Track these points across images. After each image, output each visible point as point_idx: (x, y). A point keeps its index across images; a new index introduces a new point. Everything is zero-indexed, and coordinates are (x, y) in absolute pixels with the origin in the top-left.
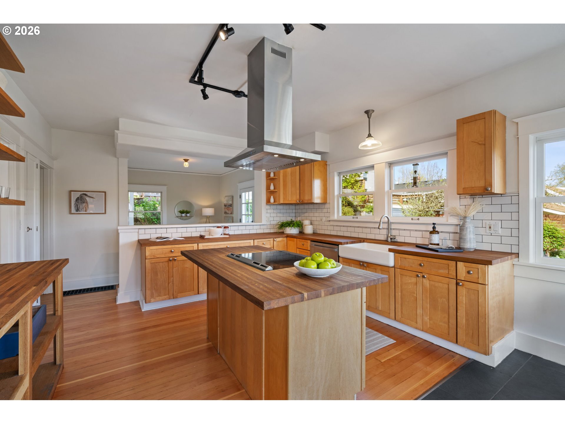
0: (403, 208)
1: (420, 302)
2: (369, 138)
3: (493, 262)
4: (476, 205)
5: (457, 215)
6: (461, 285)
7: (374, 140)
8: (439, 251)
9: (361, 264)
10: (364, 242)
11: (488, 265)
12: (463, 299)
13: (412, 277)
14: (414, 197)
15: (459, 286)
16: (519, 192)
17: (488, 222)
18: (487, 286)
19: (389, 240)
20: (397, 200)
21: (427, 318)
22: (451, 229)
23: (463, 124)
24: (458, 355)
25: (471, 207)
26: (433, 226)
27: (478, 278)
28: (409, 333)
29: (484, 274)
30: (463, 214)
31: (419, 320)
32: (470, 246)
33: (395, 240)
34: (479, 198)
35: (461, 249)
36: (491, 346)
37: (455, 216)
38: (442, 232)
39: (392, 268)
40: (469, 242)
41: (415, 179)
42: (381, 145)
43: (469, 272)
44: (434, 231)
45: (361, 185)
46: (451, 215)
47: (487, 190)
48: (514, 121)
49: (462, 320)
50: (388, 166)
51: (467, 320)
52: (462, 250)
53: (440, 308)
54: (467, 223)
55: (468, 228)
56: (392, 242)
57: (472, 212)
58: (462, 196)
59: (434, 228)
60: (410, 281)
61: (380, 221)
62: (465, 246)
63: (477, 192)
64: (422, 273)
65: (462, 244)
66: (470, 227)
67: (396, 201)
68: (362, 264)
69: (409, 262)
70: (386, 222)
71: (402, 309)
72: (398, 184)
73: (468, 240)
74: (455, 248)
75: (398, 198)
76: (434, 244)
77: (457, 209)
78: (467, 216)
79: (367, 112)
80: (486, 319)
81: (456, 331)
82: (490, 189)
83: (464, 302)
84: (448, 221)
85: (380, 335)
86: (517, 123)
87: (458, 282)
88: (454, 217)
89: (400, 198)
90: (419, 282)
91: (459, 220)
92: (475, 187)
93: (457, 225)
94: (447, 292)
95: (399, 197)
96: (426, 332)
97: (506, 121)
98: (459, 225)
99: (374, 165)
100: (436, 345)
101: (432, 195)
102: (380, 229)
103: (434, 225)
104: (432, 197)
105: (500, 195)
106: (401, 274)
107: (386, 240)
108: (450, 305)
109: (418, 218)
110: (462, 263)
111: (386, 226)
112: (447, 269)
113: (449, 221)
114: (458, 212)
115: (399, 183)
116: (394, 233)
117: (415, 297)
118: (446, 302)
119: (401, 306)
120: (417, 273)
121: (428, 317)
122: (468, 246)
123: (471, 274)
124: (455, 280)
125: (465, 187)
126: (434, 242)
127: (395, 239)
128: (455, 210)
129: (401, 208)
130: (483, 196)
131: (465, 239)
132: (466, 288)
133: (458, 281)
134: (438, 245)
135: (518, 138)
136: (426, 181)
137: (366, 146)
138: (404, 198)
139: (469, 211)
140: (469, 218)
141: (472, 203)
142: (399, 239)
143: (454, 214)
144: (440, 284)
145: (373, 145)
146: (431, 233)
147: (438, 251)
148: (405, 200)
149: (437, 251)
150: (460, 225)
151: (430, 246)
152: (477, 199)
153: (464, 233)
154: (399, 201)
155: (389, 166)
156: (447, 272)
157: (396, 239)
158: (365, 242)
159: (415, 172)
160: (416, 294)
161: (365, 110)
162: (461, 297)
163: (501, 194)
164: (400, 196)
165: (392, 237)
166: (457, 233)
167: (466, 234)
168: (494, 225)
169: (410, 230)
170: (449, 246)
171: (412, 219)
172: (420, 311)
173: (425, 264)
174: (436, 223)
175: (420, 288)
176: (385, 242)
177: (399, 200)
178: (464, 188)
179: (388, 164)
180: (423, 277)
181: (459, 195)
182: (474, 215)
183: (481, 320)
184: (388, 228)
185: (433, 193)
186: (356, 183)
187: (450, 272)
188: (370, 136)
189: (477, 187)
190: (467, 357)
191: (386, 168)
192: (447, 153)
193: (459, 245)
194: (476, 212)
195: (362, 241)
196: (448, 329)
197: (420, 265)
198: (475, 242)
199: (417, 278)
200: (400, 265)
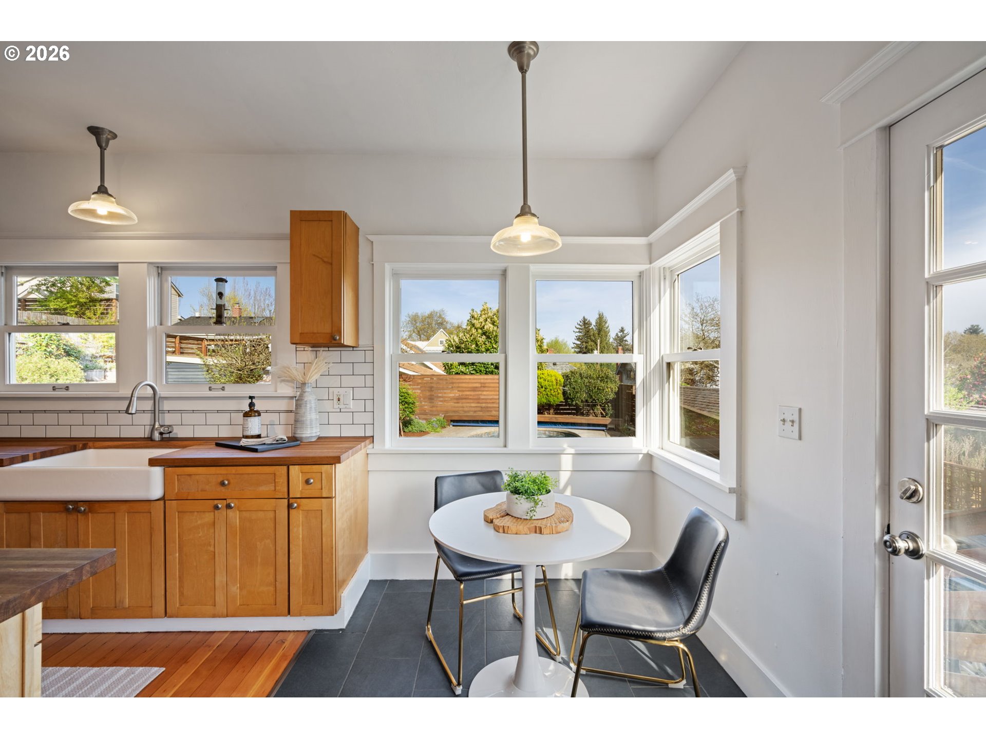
0: (208, 363)
1: (220, 561)
2: (101, 195)
3: (342, 457)
4: (320, 363)
5: (290, 380)
6: (295, 508)
7: (116, 204)
8: (259, 451)
9: (71, 507)
10: (84, 447)
11: (335, 464)
12: (298, 532)
13: (204, 512)
14: (226, 343)
15: (293, 510)
16: (373, 345)
17: (336, 391)
18: (334, 499)
19: (157, 436)
20: (194, 346)
21: (236, 587)
22: (282, 405)
23: (301, 220)
24: (292, 634)
25: (313, 368)
26: (250, 401)
27: (322, 489)
28: (199, 632)
29: (330, 479)
30: (300, 378)
31: (220, 598)
32: (310, 433)
33: (172, 435)
34: (324, 352)
35: (297, 440)
36: (339, 595)
37: (288, 381)
38: (266, 411)
39: (158, 502)
40: (309, 427)
41: (220, 309)
42: (137, 221)
43: (307, 482)
44: (252, 412)
45: (107, 309)
46: (283, 381)
47: (335, 340)
48: (369, 238)
49: (298, 570)
50: (156, 274)
51: (305, 567)
52: (299, 442)
53: (259, 560)
54: (306, 394)
55: (308, 403)
56: (163, 439)
57: (313, 375)
58: (300, 348)
59: (251, 405)
60: (199, 522)
61: (132, 396)
62: (303, 434)
63: (321, 341)
64: (225, 499)
65: (298, 432)
66: (310, 398)
67: (192, 349)
68: (73, 509)
69: (198, 482)
70: (150, 396)
71: (181, 587)
72: (199, 317)
73: (308, 422)
74: (287, 439)
75: (198, 344)
76: (252, 437)
77: (291, 370)
78: (307, 382)
79: (95, 131)
80: (332, 554)
81: (287, 593)
82: (338, 338)
83: (301, 536)
84: (276, 391)
85: (124, 670)
86: (372, 242)
87: (290, 503)
88: (287, 383)
89: (201, 345)
90: (218, 519)
91: (294, 388)
92: (318, 333)
93: (292, 398)
94: (272, 525)
95: (199, 342)
96: (234, 615)
97: (358, 235)
98: (295, 397)
99: (118, 263)
100: (254, 632)
101: (259, 342)
102: (132, 414)
103: (252, 400)
104: (260, 345)
105: (352, 349)
106: (178, 512)
107: (150, 436)
108: (277, 549)
109: (223, 387)
110: (297, 467)
111: (148, 405)
112: (272, 483)
113: (279, 391)
114: (292, 375)
115: (202, 316)
116: (168, 419)
117: (212, 551)
118: (271, 546)
119: (179, 582)
120: (216, 502)
121: (238, 585)
122: (307, 434)
123: (311, 484)
124: (286, 500)
125: (303, 332)
126: (252, 433)
127: (170, 432)
128: (289, 372)
129: (203, 363)
130: (330, 349)
131: (303, 422)
132: (303, 510)
133: (291, 501)
134: (259, 436)
135: (373, 264)
136: (252, 318)
137: (92, 212)
138: (210, 345)
139: (309, 374)
140: (309, 384)
141: (315, 360)
142: (180, 432)
143: (286, 379)
144: (261, 514)
145: (112, 215)
146: (247, 415)
147: (257, 449)
148: (212, 347)
149: (255, 451)
150: (297, 398)
151: (244, 442)
152: (321, 352)
153: (302, 411)
154: (200, 349)
155: (159, 273)
156: (273, 488)
157: (174, 432)
158: (90, 448)
159: (220, 295)
160: (212, 546)
161: (89, 126)
162: (295, 530)
163: (353, 347)
164: (202, 340)
165: (162, 430)
166: (291, 411)
167: (304, 413)
168: (344, 395)
169: (205, 412)
170: (277, 438)
171: (210, 389)
172: (220, 579)
173: (232, 481)
174: (255, 396)
175: (221, 532)
176: (147, 442)
177: (198, 347)
178: (301, 333)
179: (155, 269)
180: (228, 507)
181: (294, 346)
182: (316, 380)
183: (326, 559)
184: (154, 410)
185: (261, 339)
186: (91, 304)
187: (277, 488)
188: (102, 190)
189: (320, 333)
190: (305, 631)
191: (149, 275)
192: (275, 268)
193: (294, 433)
194: (320, 374)
195: (81, 446)
196: (275, 593)
197: (222, 484)
198: (318, 425)
199: (216, 511)
200: (176, 491)
